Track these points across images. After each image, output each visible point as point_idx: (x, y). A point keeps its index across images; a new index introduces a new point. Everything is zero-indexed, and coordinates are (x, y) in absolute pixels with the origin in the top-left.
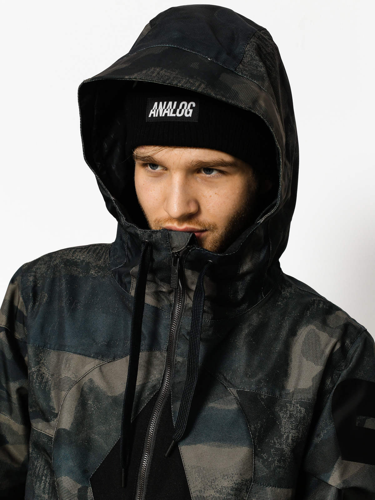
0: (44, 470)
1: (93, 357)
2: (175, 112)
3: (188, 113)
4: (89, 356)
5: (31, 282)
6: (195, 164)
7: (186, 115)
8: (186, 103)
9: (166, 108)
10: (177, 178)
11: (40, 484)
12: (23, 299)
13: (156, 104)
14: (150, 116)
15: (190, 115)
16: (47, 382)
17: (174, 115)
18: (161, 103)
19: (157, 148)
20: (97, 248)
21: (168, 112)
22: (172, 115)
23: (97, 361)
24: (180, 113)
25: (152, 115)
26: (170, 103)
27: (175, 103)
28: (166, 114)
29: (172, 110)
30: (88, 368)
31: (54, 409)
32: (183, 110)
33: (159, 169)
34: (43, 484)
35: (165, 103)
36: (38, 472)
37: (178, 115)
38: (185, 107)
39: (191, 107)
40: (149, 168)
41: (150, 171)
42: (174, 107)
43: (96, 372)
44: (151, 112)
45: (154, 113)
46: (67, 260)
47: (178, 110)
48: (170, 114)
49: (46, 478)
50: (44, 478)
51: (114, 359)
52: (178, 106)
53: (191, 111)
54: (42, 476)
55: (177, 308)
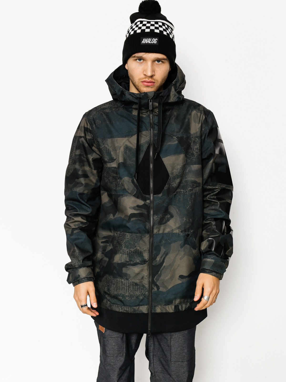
0: (113, 180)
1: (125, 137)
2: (151, 42)
3: (155, 42)
4: (123, 137)
5: (91, 117)
6: (156, 58)
7: (155, 43)
8: (154, 39)
9: (148, 40)
10: (149, 63)
11: (112, 185)
12: (90, 124)
13: (144, 39)
14: (142, 43)
15: (156, 43)
16: (109, 150)
17: (151, 43)
18: (146, 39)
19: (144, 53)
20: (112, 102)
21: (149, 42)
22: (150, 43)
23: (127, 138)
24: (153, 42)
25: (143, 43)
26: (149, 39)
27: (151, 39)
28: (148, 42)
29: (150, 41)
30: (124, 141)
31: (114, 158)
32: (154, 41)
33: (142, 61)
34: (113, 184)
35: (147, 39)
36: (111, 181)
37: (152, 43)
38: (154, 40)
39: (156, 40)
40: (138, 60)
41: (138, 62)
42: (151, 40)
43: (127, 141)
44: (143, 42)
45: (144, 42)
46: (103, 108)
47: (152, 41)
48: (150, 42)
49: (114, 182)
50: (113, 183)
51: (132, 136)
52: (152, 40)
53: (156, 41)
54: (113, 182)
55: (151, 116)
